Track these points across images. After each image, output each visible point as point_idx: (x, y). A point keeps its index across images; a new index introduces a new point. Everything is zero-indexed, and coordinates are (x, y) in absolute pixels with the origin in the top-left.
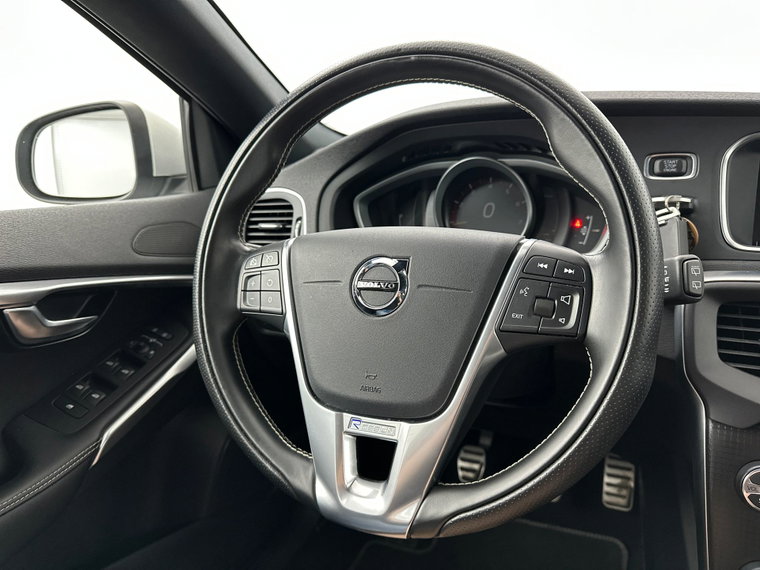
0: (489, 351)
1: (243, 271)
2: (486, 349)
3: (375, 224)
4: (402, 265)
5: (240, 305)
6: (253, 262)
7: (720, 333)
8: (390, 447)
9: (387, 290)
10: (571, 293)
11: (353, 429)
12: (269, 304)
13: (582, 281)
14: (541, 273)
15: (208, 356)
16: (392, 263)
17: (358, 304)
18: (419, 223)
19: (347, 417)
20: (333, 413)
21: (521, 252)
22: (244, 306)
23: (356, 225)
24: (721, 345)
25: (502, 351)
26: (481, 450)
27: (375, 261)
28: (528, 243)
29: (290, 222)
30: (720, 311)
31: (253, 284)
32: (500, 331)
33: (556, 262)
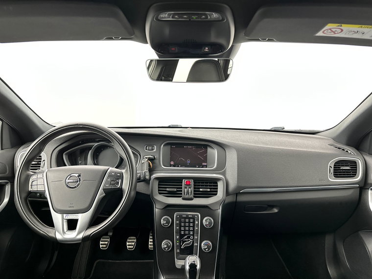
0: (101, 195)
1: (31, 180)
2: (100, 194)
3: (72, 165)
4: (79, 176)
5: (30, 189)
6: (34, 177)
7: (159, 188)
8: (76, 221)
9: (76, 182)
10: (119, 179)
11: (66, 218)
12: (40, 188)
13: (121, 177)
14: (112, 176)
15: (20, 205)
16: (77, 175)
17: (67, 186)
18: (86, 164)
19: (65, 215)
20: (61, 215)
21: (109, 171)
22: (31, 190)
23: (65, 165)
24: (159, 190)
25: (104, 194)
26: (108, 237)
27: (72, 175)
28: (111, 168)
29: (41, 161)
30: (159, 182)
31: (34, 183)
32: (103, 189)
33: (116, 173)
